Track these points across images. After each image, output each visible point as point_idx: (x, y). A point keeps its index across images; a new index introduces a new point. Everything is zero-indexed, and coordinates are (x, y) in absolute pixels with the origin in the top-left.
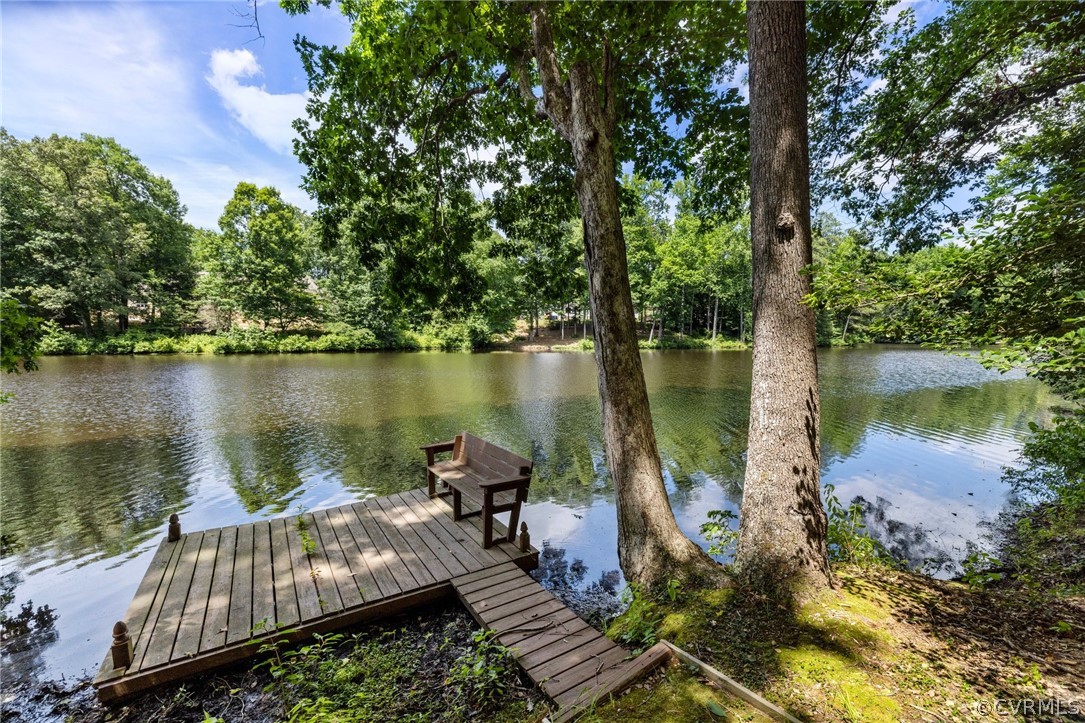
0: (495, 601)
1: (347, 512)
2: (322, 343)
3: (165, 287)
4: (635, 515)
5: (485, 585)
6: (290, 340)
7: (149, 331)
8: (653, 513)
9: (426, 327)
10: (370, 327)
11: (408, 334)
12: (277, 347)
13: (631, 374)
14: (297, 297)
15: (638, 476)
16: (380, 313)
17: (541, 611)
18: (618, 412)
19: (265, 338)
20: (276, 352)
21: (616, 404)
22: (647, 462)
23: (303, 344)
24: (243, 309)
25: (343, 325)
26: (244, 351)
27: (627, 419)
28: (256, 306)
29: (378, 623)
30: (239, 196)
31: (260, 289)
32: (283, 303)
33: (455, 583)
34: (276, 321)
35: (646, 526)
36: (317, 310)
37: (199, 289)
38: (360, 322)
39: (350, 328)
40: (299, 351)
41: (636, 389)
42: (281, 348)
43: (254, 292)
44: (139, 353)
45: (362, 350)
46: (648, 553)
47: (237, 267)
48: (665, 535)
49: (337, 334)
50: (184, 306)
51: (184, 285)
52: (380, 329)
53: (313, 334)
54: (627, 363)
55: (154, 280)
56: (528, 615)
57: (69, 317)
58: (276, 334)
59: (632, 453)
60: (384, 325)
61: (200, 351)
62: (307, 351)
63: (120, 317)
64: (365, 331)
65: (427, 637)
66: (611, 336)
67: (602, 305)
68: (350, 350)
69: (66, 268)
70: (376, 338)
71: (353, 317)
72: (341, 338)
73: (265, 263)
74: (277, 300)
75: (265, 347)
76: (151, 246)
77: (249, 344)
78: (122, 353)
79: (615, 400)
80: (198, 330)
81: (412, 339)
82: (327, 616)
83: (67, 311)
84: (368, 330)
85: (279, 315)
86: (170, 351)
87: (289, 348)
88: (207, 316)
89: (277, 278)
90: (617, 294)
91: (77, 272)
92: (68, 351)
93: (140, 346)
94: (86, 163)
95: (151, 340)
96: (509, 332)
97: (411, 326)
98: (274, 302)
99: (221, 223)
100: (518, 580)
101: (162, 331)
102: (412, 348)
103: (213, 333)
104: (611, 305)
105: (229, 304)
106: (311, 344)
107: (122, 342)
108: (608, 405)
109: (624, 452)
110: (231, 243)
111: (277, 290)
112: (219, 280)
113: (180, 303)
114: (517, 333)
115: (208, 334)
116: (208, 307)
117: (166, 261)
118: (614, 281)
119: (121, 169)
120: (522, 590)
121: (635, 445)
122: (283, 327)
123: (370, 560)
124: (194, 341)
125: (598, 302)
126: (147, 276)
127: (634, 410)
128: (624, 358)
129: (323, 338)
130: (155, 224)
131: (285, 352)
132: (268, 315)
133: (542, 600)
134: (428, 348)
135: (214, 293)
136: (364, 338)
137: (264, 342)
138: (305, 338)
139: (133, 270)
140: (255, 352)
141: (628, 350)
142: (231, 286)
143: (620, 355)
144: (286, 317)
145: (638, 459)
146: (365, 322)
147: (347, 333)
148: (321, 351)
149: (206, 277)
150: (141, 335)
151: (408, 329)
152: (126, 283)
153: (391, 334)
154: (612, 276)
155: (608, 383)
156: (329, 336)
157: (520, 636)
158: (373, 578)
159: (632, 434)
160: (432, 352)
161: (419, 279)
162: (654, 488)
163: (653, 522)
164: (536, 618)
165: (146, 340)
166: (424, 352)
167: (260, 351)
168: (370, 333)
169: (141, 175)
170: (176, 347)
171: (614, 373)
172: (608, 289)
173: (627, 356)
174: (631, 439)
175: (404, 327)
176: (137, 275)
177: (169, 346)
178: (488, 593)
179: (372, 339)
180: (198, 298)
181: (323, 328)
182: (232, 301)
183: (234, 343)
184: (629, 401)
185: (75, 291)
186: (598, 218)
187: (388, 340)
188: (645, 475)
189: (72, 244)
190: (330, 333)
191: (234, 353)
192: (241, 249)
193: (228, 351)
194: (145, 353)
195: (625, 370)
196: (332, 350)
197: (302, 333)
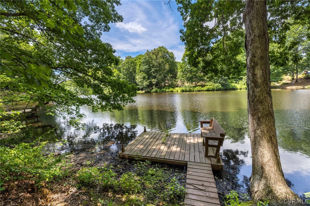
0: (195, 174)
1: (178, 135)
2: (205, 88)
3: (172, 77)
4: (258, 166)
5: (196, 168)
6: (197, 88)
7: (169, 87)
8: (267, 169)
9: (240, 82)
10: (220, 83)
11: (233, 84)
12: (194, 90)
13: (261, 102)
14: (199, 76)
15: (261, 149)
16: (223, 78)
17: (206, 184)
18: (253, 119)
19: (191, 88)
20: (194, 91)
21: (253, 115)
22: (266, 144)
23: (200, 89)
24: (187, 80)
25: (211, 83)
26: (186, 91)
27: (257, 123)
28: (190, 80)
29: (167, 165)
30: (186, 52)
31: (190, 75)
32: (196, 78)
33: (188, 163)
34: (194, 83)
35: (263, 173)
36: (205, 79)
37: (178, 77)
38: (217, 82)
39: (214, 83)
40: (199, 91)
41: (263, 109)
42: (195, 90)
43: (189, 76)
44: (167, 92)
45: (217, 90)
46: (261, 185)
47: (185, 70)
48: (273, 181)
49: (210, 86)
50: (175, 81)
51: (175, 77)
52: (223, 83)
53: (203, 86)
54: (259, 97)
55: (170, 76)
56: (200, 183)
57: (157, 85)
58: (194, 87)
59: (259, 138)
60: (224, 82)
61: (178, 91)
62: (201, 91)
63: (164, 84)
64: (218, 84)
65: (175, 174)
66: (253, 85)
67: (249, 71)
68: (213, 90)
69: (156, 75)
70: (222, 86)
71: (215, 80)
72: (211, 87)
73: (191, 68)
74: (194, 77)
75: (191, 90)
76: (169, 68)
77: (187, 89)
78: (164, 92)
79: (252, 113)
80: (177, 86)
81: (234, 86)
82: (155, 158)
83: (156, 84)
84: (219, 84)
85: (195, 81)
86: (172, 91)
87: (197, 90)
88: (179, 83)
89: (194, 72)
90: (257, 65)
91: (157, 76)
92: (156, 92)
93: (167, 90)
94: (159, 53)
95: (169, 89)
96: (279, 81)
97: (235, 82)
98: (194, 78)
99: (182, 60)
100: (207, 171)
101: (171, 87)
102: (234, 89)
103: (180, 87)
104: (254, 70)
105: (183, 79)
106: (202, 89)
107: (164, 90)
108: (250, 115)
109: (255, 137)
110: (184, 64)
111: (194, 75)
112: (182, 74)
113: (174, 80)
114: (284, 81)
115: (179, 87)
116: (180, 81)
117: (172, 71)
118: (256, 59)
119: (164, 52)
120: (206, 174)
121: (260, 135)
122: (196, 85)
123: (174, 149)
124: (177, 89)
125: (248, 70)
126: (168, 75)
127: (261, 119)
128: (258, 95)
129: (206, 87)
130: (170, 63)
131: (196, 91)
132: (192, 82)
133: (210, 181)
134: (241, 89)
135: (180, 77)
136: (218, 86)
137: (191, 89)
138: (201, 87)
139: (166, 74)
140: (189, 91)
141: (261, 91)
142: (184, 75)
143: (256, 93)
144: (197, 82)
145: (262, 142)
146: (218, 82)
147: (213, 85)
148: (205, 91)
149: (179, 74)
150: (167, 88)
151: (233, 83)
152: (165, 77)
153: (227, 85)
154: (255, 57)
155: (250, 106)
156: (207, 86)
157: (193, 187)
158: (171, 153)
159: (259, 130)
160: (242, 90)
161: (212, 68)
162: (269, 157)
163: (267, 173)
164: (203, 185)
165: (168, 89)
166: (239, 90)
167: (190, 91)
168: (220, 85)
169: (168, 53)
170: (173, 90)
171: (253, 101)
172: (253, 64)
173: (260, 94)
174: (258, 132)
175: (232, 82)
176: (167, 75)
177: (172, 90)
178: (194, 170)
179: (220, 86)
180: (178, 79)
181: (206, 84)
182: (184, 79)
183: (184, 89)
184: (259, 114)
185: (157, 80)
186: (251, 32)
187: (225, 87)
188: (265, 150)
189: (157, 70)
190: (208, 85)
191: (184, 92)
192: (186, 65)
193: (183, 91)
194: (168, 92)
195: (258, 100)
196: (208, 90)
197: (200, 86)
